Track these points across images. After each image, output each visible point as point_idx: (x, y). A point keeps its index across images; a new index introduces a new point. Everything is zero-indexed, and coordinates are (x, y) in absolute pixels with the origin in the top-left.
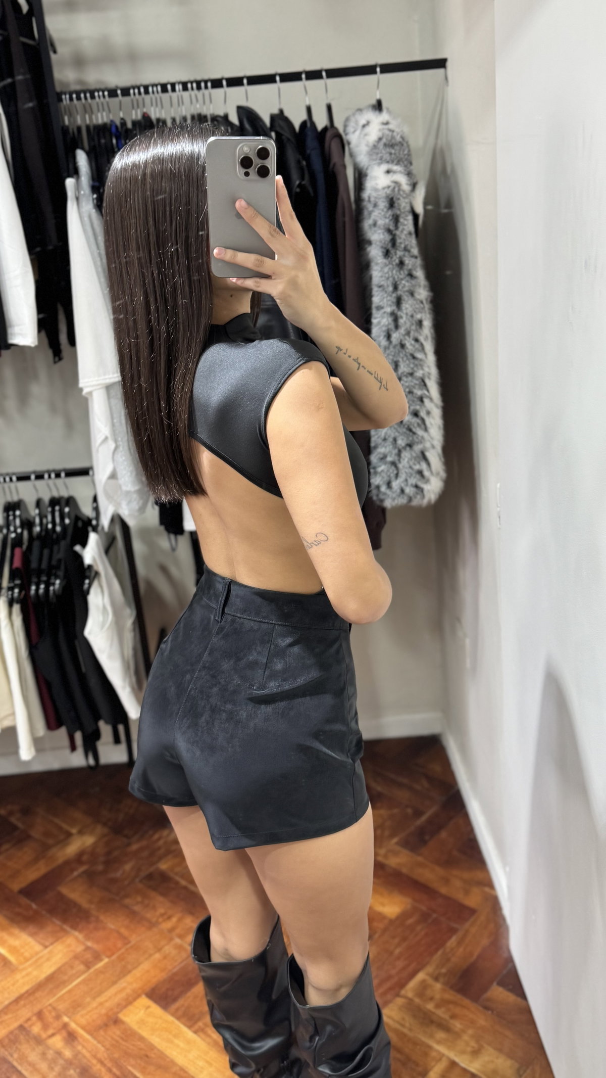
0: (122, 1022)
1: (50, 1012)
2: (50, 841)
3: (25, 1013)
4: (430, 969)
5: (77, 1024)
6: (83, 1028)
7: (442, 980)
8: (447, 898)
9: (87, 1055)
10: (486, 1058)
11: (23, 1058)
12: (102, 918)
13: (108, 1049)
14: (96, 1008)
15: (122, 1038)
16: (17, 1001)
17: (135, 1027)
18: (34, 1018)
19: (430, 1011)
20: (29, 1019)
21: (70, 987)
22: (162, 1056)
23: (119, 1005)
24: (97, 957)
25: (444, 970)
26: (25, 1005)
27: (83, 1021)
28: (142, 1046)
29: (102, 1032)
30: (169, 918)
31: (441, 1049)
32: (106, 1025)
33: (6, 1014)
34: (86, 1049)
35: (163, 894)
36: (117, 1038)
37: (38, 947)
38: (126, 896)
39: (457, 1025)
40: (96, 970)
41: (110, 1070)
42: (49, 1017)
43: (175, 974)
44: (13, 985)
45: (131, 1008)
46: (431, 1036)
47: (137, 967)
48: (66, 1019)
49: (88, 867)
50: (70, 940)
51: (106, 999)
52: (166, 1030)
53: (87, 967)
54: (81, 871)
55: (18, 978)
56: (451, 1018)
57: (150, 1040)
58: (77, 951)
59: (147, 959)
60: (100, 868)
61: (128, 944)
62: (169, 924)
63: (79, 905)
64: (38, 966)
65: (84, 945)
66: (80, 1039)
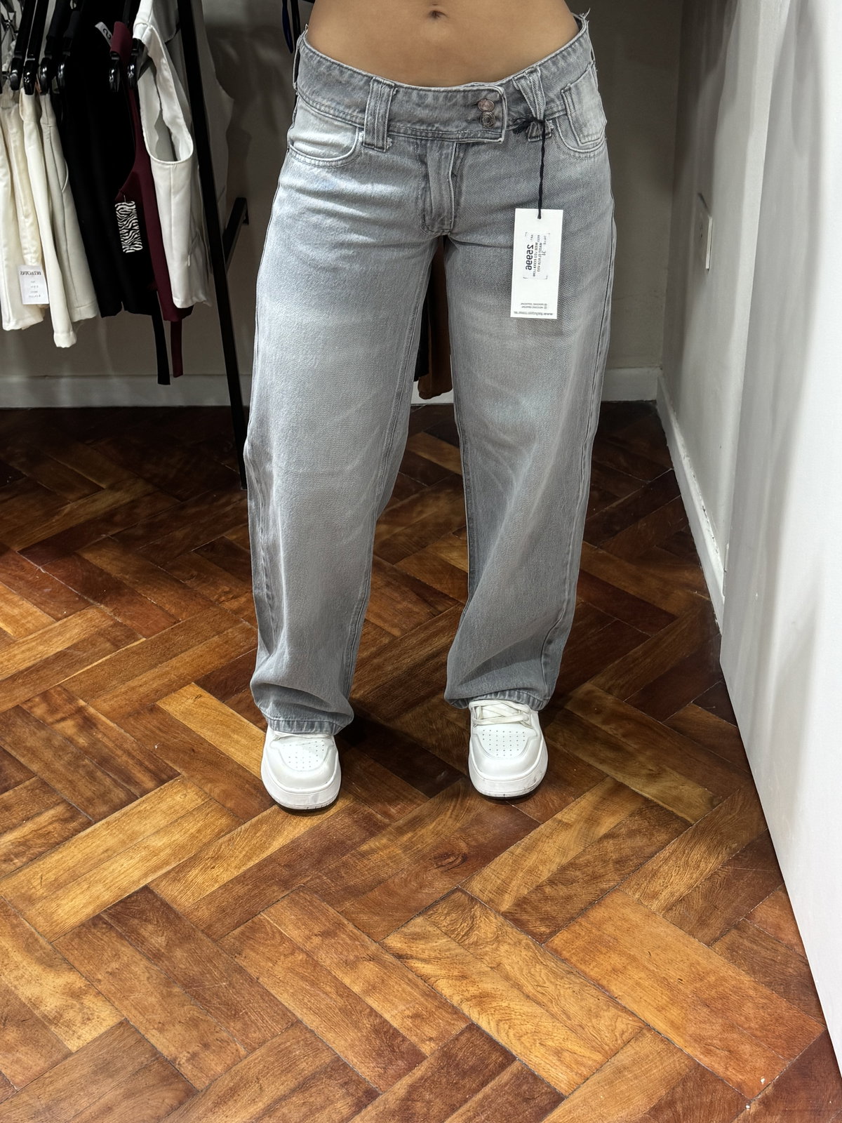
0: (163, 712)
1: (59, 695)
2: (69, 495)
4: (600, 679)
5: (98, 709)
6: (106, 715)
7: (616, 692)
8: (636, 600)
9: (110, 745)
10: (668, 784)
11: (17, 743)
12: (140, 590)
13: (138, 740)
14: (126, 693)
15: (160, 730)
16: (13, 678)
17: (179, 718)
18: (37, 699)
19: (596, 727)
20: (29, 700)
21: (89, 667)
22: (213, 750)
23: (158, 691)
24: (131, 636)
25: (621, 682)
26: (23, 684)
27: (106, 706)
28: (187, 739)
29: (131, 721)
30: (235, 597)
31: (604, 768)
32: (139, 713)
34: (108, 737)
35: (226, 569)
36: (153, 729)
37: (46, 619)
38: (177, 568)
39: (632, 745)
40: (126, 649)
41: (141, 764)
42: (58, 700)
43: (239, 661)
44: (9, 661)
45: (173, 694)
46: (594, 755)
47: (186, 650)
48: (82, 703)
49: (121, 530)
50: (91, 613)
51: (140, 683)
52: (222, 723)
53: (117, 645)
54: (111, 533)
55: (16, 652)
56: (624, 736)
57: (199, 733)
58: (103, 627)
59: (201, 643)
60: (140, 532)
61: (175, 623)
62: (234, 604)
63: (108, 574)
64: (46, 641)
65: (112, 620)
66: (99, 726)
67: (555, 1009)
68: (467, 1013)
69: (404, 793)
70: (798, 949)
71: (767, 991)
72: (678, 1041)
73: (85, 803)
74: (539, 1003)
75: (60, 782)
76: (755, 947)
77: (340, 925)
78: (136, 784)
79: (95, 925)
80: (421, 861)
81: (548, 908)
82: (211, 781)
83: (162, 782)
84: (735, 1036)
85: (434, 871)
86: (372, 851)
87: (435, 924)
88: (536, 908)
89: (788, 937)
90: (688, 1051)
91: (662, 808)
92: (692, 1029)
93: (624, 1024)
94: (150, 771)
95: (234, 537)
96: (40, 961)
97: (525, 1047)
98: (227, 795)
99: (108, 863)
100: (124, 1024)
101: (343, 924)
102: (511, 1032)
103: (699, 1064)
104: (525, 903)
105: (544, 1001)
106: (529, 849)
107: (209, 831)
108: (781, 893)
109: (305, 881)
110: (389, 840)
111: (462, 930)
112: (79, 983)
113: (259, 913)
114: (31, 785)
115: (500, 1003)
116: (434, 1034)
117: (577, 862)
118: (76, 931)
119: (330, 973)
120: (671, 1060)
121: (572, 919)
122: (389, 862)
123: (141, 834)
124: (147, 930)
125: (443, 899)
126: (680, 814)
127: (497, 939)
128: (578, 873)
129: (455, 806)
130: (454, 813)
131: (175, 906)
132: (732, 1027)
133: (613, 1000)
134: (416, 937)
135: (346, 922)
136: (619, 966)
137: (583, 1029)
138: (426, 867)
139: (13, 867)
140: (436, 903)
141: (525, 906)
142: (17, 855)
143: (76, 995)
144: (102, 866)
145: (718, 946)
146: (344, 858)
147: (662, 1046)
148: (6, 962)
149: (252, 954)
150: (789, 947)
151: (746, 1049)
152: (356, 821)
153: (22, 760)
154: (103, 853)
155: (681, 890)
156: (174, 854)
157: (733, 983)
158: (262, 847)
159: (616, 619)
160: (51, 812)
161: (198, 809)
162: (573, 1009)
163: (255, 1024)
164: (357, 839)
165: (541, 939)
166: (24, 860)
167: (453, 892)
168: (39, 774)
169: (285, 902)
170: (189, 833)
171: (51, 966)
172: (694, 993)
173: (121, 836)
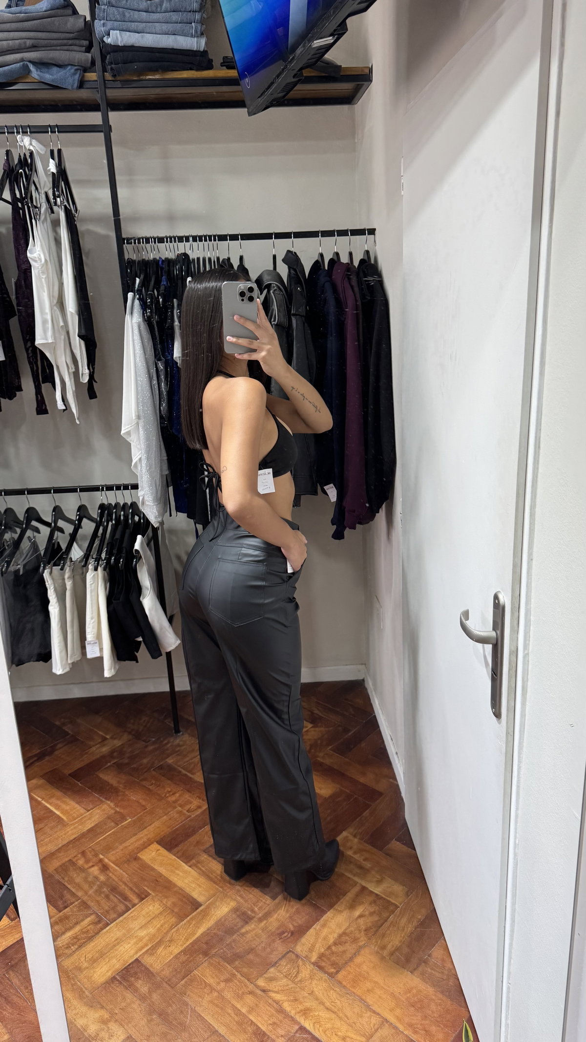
0: (141, 859)
1: (90, 853)
2: (92, 743)
3: (72, 853)
4: (351, 830)
5: (109, 860)
6: (112, 862)
7: (358, 837)
8: (363, 784)
9: (116, 879)
10: (386, 885)
11: (71, 881)
12: (127, 793)
13: (130, 876)
14: (122, 850)
15: (140, 870)
16: (67, 844)
17: (150, 863)
18: (79, 855)
19: (350, 856)
20: (75, 856)
21: (104, 836)
22: (167, 880)
23: (138, 848)
24: (123, 818)
25: (360, 831)
26: (73, 847)
27: (113, 858)
28: (153, 874)
29: (126, 865)
30: (173, 794)
31: (356, 879)
32: (129, 861)
33: (60, 852)
34: (115, 875)
35: (169, 779)
36: (136, 869)
37: (82, 811)
38: (145, 779)
39: (368, 865)
40: (122, 826)
41: (131, 889)
42: (89, 855)
43: (177, 829)
44: (65, 834)
45: (146, 850)
46: (351, 872)
47: (151, 825)
48: (101, 857)
49: (118, 760)
50: (105, 806)
51: (129, 844)
52: (170, 865)
53: (117, 824)
54: (112, 762)
55: (68, 830)
56: (364, 860)
57: (159, 871)
58: (110, 814)
59: (158, 820)
60: (126, 761)
61: (145, 810)
62: (173, 798)
63: (112, 785)
64: (82, 823)
65: (114, 810)
66: (110, 869)
67: (341, 1015)
68: (298, 1020)
69: (261, 899)
70: (453, 972)
71: (441, 996)
72: (401, 1028)
73: (105, 913)
74: (333, 1012)
75: (92, 901)
76: (434, 972)
77: (234, 975)
78: (130, 901)
79: (113, 982)
80: (271, 936)
81: (333, 958)
82: (166, 897)
83: (142, 899)
84: (427, 1022)
85: (279, 941)
86: (247, 932)
87: (280, 971)
88: (329, 959)
89: (449, 965)
90: (406, 1032)
91: (384, 899)
92: (407, 1020)
93: (375, 1020)
94: (136, 893)
95: (172, 761)
96: (86, 1004)
97: (328, 1037)
98: (174, 904)
99: (117, 947)
100: (129, 1037)
101: (235, 974)
102: (321, 1030)
103: (412, 1040)
104: (322, 956)
105: (336, 1010)
106: (324, 926)
107: (166, 926)
108: (443, 941)
109: (215, 951)
110: (255, 925)
111: (293, 974)
112: (106, 1016)
113: (193, 971)
114: (79, 904)
115: (314, 1013)
116: (283, 1034)
117: (347, 931)
118: (104, 986)
119: (230, 1003)
120: (399, 1038)
121: (346, 963)
122: (256, 938)
123: (133, 929)
124: (139, 984)
125: (283, 957)
126: (394, 902)
127: (311, 978)
128: (347, 938)
129: (286, 904)
130: (286, 909)
131: (151, 969)
132: (425, 1017)
133: (368, 1007)
134: (271, 979)
135: (237, 973)
136: (370, 988)
137: (355, 1024)
138: (274, 940)
139: (70, 951)
140: (280, 959)
141: (323, 958)
142: (73, 945)
143: (104, 1022)
144: (115, 948)
145: (416, 973)
146: (234, 937)
147: (393, 1031)
148: (69, 1006)
149: (192, 994)
150: (450, 970)
151: (433, 1029)
152: (239, 916)
153: (74, 890)
154: (115, 941)
155: (397, 943)
156: (150, 940)
157: (425, 992)
158: (194, 934)
159: (356, 796)
160: (89, 919)
161: (161, 913)
162: (349, 1014)
163: (195, 1033)
164: (240, 926)
165: (331, 975)
166: (76, 947)
167: (288, 953)
168: (82, 898)
169: (206, 964)
170: (157, 927)
171: (92, 1007)
172: (407, 999)
173: (123, 931)
